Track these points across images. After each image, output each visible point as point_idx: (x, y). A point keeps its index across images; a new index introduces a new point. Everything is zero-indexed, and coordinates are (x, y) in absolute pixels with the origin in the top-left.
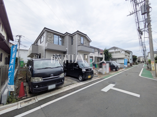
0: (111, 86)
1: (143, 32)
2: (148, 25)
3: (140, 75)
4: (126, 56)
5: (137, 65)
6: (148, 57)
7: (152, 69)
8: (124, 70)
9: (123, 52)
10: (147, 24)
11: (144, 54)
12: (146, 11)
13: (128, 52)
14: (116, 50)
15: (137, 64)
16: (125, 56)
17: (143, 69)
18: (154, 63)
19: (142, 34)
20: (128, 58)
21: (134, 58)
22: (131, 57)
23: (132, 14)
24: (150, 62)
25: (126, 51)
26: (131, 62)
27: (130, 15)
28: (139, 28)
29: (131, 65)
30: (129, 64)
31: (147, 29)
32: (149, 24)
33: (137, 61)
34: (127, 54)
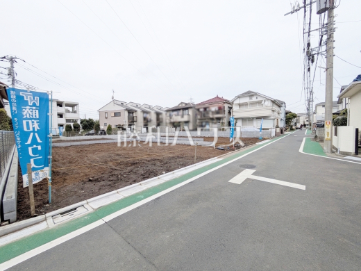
1: (315, 56)
2: (328, 39)
3: (301, 150)
4: (273, 111)
5: (293, 132)
6: (315, 115)
7: (326, 137)
9: (269, 104)
10: (325, 37)
11: (308, 109)
12: (328, 6)
13: (279, 104)
14: (254, 99)
15: (292, 129)
16: (271, 112)
17: (304, 139)
18: (330, 125)
19: (313, 61)
20: (277, 116)
21: (290, 117)
22: (282, 116)
23: (296, 10)
24: (321, 126)
25: (274, 102)
26: (282, 124)
27: (292, 13)
28: (309, 45)
29: (282, 132)
30: (278, 130)
31: (324, 48)
32: (330, 37)
33: (292, 124)
34: (276, 108)
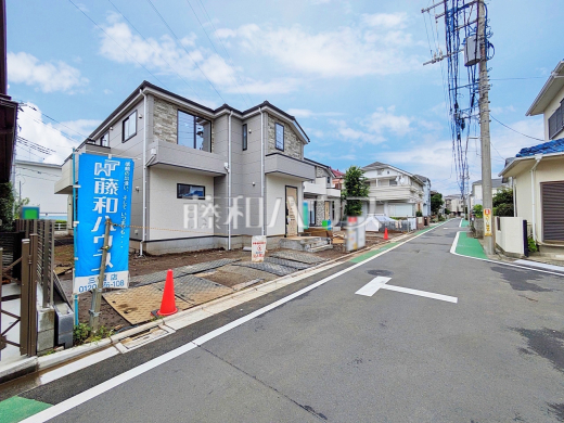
0: (379, 283)
1: (467, 121)
2: (481, 99)
3: (453, 251)
4: (412, 192)
5: (443, 223)
6: (472, 198)
7: (486, 232)
8: (408, 238)
9: (405, 181)
10: (478, 96)
11: (462, 189)
12: (478, 57)
13: (418, 181)
14: (384, 174)
15: (441, 220)
16: (409, 192)
17: (458, 233)
18: (490, 216)
19: (463, 127)
20: (418, 199)
21: (436, 202)
22: (426, 199)
23: (439, 60)
24: (478, 212)
25: (413, 179)
26: (426, 211)
27: (433, 62)
28: (456, 106)
29: (426, 223)
30: (421, 220)
31: (476, 111)
32: (484, 96)
33: (441, 211)
34: (415, 187)
